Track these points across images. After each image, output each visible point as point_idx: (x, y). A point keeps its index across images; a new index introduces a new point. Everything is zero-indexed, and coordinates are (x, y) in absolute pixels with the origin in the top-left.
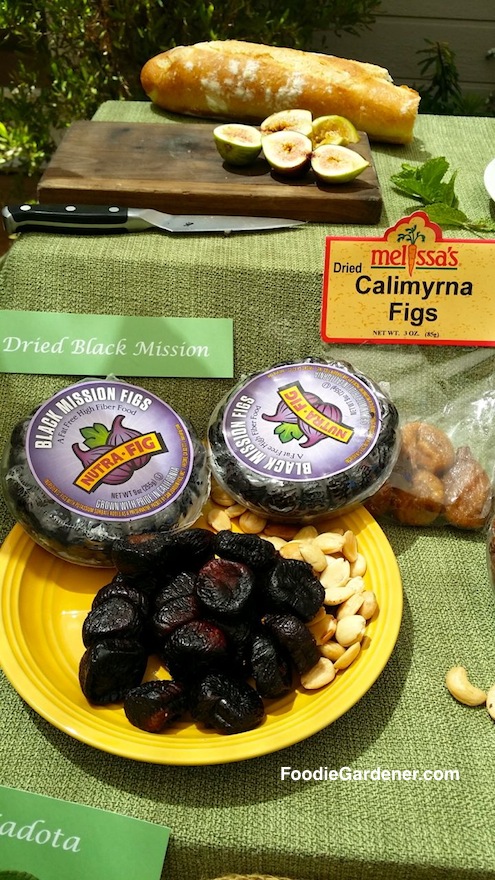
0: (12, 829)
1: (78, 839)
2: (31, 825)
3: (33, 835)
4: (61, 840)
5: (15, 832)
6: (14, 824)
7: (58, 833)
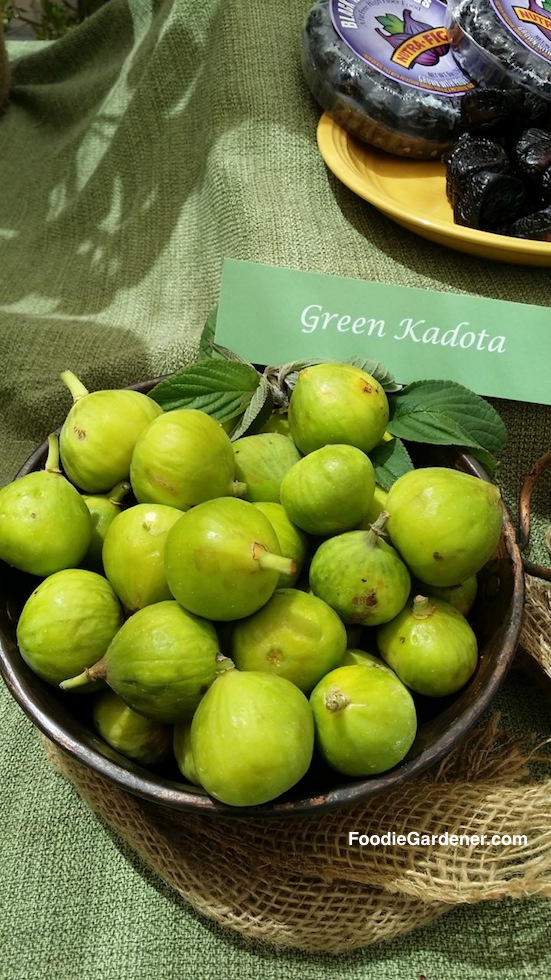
0: (435, 336)
1: (503, 339)
2: (454, 329)
3: (458, 340)
4: (486, 342)
5: (439, 338)
6: (437, 330)
7: (483, 334)
